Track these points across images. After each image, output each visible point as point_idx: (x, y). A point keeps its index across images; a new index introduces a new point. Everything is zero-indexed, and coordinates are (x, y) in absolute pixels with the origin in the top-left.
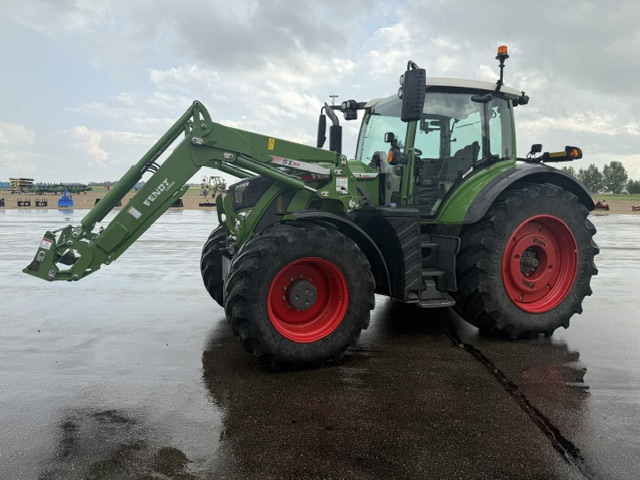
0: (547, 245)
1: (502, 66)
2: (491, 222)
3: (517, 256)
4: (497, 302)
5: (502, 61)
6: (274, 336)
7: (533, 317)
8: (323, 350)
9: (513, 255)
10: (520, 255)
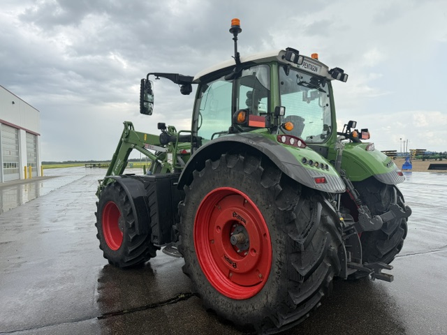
1: (235, 39)
3: (218, 227)
9: (216, 225)
10: (222, 227)
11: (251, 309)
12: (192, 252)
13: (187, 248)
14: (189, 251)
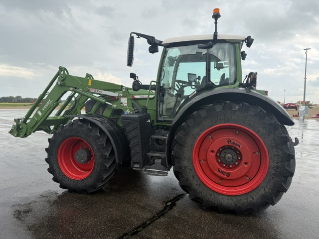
0: (241, 146)
1: (216, 23)
2: (183, 126)
3: (213, 151)
4: (188, 180)
5: (216, 20)
6: (60, 173)
7: (221, 197)
8: (81, 185)
9: (209, 150)
10: (216, 151)
11: (251, 199)
12: (191, 170)
13: (186, 167)
14: (188, 170)
